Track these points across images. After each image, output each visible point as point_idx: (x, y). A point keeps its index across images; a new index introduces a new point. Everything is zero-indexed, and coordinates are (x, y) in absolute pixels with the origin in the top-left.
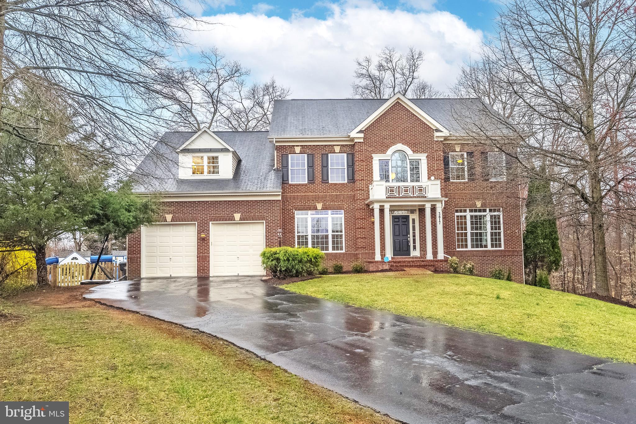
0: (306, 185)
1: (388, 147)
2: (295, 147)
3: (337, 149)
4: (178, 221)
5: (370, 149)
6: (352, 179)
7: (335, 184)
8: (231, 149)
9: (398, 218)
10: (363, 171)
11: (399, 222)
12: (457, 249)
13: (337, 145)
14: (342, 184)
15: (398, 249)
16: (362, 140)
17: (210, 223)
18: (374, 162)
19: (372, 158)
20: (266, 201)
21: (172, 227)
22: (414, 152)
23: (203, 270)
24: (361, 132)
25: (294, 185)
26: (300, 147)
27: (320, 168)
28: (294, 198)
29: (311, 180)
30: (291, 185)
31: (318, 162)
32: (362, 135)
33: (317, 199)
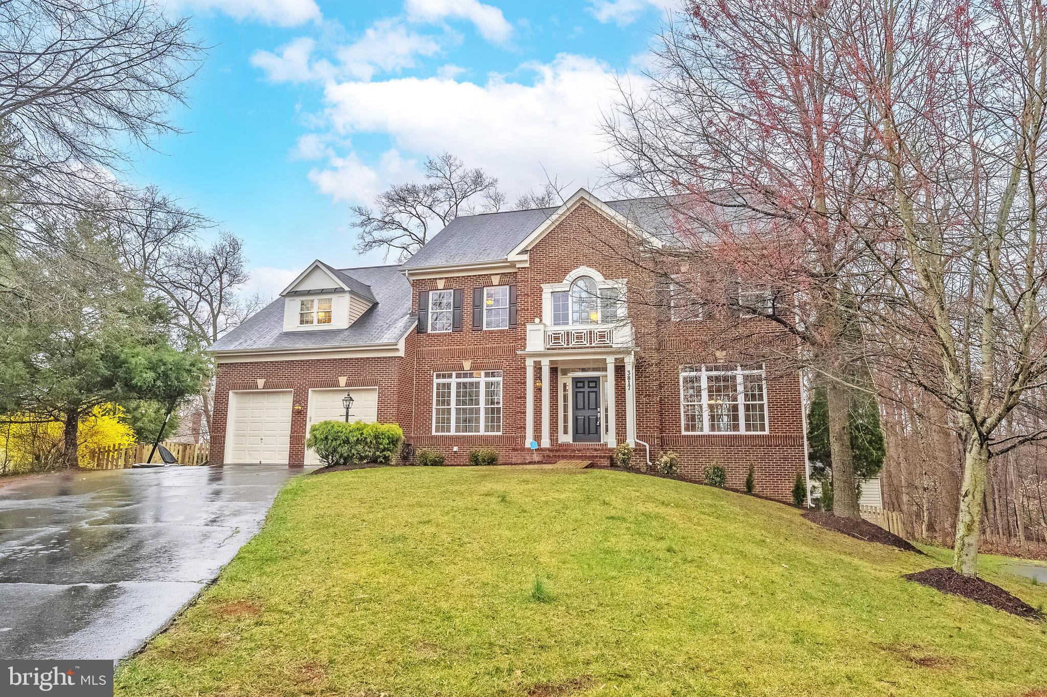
0: (449, 334)
1: (566, 271)
2: (438, 281)
3: (496, 280)
4: (272, 389)
5: (539, 277)
6: (514, 323)
7: (491, 332)
8: (347, 289)
9: (583, 382)
10: (528, 309)
11: (583, 387)
12: (684, 433)
13: (496, 274)
14: (502, 332)
15: (581, 430)
16: (527, 265)
17: (310, 390)
18: (544, 296)
19: (541, 290)
20: (380, 358)
21: (266, 396)
22: (606, 277)
23: (297, 455)
24: (524, 252)
25: (434, 335)
26: (444, 281)
27: (470, 310)
28: (433, 354)
29: (457, 325)
30: (429, 335)
31: (468, 300)
32: (526, 257)
33: (464, 354)
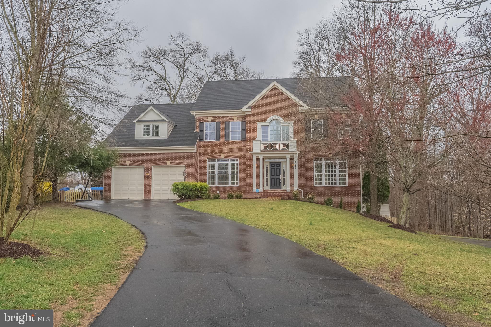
0: (214, 142)
1: (267, 117)
2: (208, 118)
3: (235, 119)
4: (133, 165)
5: (255, 119)
6: (244, 138)
7: (233, 142)
8: (167, 120)
9: (274, 164)
10: (251, 133)
11: (274, 166)
12: (315, 186)
13: (235, 116)
14: (238, 142)
15: (273, 184)
16: (250, 113)
17: (152, 166)
18: (258, 127)
19: (256, 124)
20: (186, 153)
21: (130, 169)
22: (285, 120)
23: (148, 195)
24: (249, 107)
25: (207, 142)
26: (211, 118)
27: (224, 131)
28: (207, 150)
29: (218, 139)
30: (205, 142)
31: (223, 127)
32: (250, 110)
33: (221, 151)
